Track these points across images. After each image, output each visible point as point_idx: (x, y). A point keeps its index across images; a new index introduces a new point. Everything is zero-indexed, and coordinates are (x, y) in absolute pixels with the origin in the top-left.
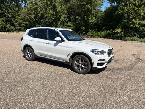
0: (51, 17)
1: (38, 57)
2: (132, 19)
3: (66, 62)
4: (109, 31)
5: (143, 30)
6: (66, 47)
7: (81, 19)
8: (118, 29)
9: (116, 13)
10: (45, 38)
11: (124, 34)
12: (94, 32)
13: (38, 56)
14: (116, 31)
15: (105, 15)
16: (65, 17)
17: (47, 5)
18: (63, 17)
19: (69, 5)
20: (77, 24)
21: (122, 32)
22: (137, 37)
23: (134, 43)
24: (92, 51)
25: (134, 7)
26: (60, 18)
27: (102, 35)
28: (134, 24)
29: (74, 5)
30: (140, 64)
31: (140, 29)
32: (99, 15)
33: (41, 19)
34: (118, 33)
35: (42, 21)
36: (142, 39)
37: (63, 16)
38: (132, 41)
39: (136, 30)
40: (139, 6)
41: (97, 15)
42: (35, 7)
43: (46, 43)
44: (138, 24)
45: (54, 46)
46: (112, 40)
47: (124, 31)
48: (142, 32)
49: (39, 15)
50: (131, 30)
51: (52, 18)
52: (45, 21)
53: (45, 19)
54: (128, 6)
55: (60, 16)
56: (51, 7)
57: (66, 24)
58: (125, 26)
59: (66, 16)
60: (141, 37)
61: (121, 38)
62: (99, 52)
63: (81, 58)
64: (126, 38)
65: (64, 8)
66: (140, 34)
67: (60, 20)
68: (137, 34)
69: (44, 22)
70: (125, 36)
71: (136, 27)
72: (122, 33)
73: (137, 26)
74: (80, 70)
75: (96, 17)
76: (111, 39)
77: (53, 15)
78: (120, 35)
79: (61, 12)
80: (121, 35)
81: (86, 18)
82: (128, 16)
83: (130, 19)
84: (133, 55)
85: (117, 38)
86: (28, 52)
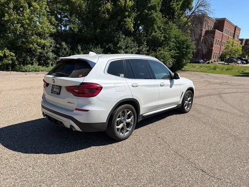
6: (180, 85)
13: (143, 117)
43: (161, 85)
45: (170, 87)
66: (38, 60)
80: (14, 62)
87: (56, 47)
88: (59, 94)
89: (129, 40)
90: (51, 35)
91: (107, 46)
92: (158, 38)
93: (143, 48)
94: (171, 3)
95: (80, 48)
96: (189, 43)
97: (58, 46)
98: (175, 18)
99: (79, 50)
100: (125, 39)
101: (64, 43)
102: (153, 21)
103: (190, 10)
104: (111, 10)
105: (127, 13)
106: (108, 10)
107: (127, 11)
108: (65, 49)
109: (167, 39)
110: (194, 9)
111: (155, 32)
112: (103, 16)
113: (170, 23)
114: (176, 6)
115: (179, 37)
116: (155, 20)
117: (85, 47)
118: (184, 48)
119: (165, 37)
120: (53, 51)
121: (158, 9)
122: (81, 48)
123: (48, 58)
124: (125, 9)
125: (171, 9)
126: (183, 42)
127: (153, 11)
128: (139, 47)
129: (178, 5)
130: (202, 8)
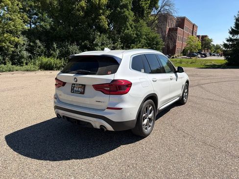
87: (29, 45)
88: (83, 93)
89: (104, 36)
90: (24, 33)
91: (83, 44)
92: (130, 36)
93: (117, 45)
94: (141, 2)
95: (55, 46)
96: (159, 40)
97: (31, 44)
98: (145, 16)
99: (54, 48)
100: (100, 36)
101: (38, 41)
102: (125, 19)
103: (157, 9)
104: (85, 8)
105: (101, 11)
106: (82, 8)
107: (101, 9)
108: (39, 47)
109: (139, 36)
110: (159, 8)
111: (128, 30)
112: (78, 13)
113: (141, 21)
114: (145, 5)
115: (149, 34)
116: (127, 17)
117: (61, 44)
118: (154, 44)
119: (137, 34)
120: (26, 50)
121: (130, 7)
122: (57, 45)
123: (22, 57)
124: (99, 7)
125: (140, 7)
126: (153, 39)
127: (125, 9)
128: (114, 44)
129: (146, 4)
130: (167, 8)
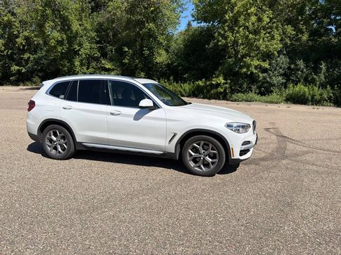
0: (55, 47)
1: (84, 149)
2: (243, 56)
3: (165, 154)
4: (201, 83)
5: (264, 78)
6: (166, 120)
7: (134, 54)
8: (217, 77)
9: (212, 44)
10: (107, 102)
11: (231, 87)
12: (167, 84)
13: (85, 146)
14: (213, 83)
15: (186, 46)
16: (90, 49)
17: (42, 16)
18: (87, 48)
19: (100, 19)
20: (124, 64)
21: (226, 83)
22: (255, 93)
23: (253, 106)
24: (229, 126)
25: (247, 33)
26: (79, 50)
27: (184, 90)
28: (248, 66)
29: (113, 22)
30: (290, 146)
31: (259, 77)
32: (174, 46)
33: (23, 51)
34: (218, 85)
35: (26, 56)
36: (264, 98)
37: (87, 45)
38: (247, 101)
39: (252, 78)
40: (256, 32)
41: (169, 47)
42: (6, 18)
43: (112, 114)
44: (256, 67)
45: (135, 119)
46: (206, 100)
47: (229, 81)
48: (263, 83)
49: (17, 40)
50: (243, 78)
51: (59, 49)
52: (35, 56)
53: (35, 52)
54: (234, 30)
55: (80, 45)
56: (54, 21)
57: (94, 64)
58: (231, 70)
59: (94, 46)
60: (262, 94)
61: (223, 96)
62: (239, 126)
63: (202, 143)
64: (234, 97)
65: (88, 26)
66: (259, 88)
67: (78, 55)
68: (254, 87)
69: (32, 59)
70: (233, 91)
71: (252, 73)
72: (227, 86)
73: (255, 71)
74: (201, 169)
75: (167, 51)
76: (204, 98)
77: (60, 43)
78: (222, 90)
79: (82, 37)
80: (225, 90)
81: (147, 52)
82: (235, 50)
83: (239, 56)
84: (267, 130)
85: (217, 97)
86: (54, 139)
87: (289, 68)
95: (323, 66)
97: (292, 66)
